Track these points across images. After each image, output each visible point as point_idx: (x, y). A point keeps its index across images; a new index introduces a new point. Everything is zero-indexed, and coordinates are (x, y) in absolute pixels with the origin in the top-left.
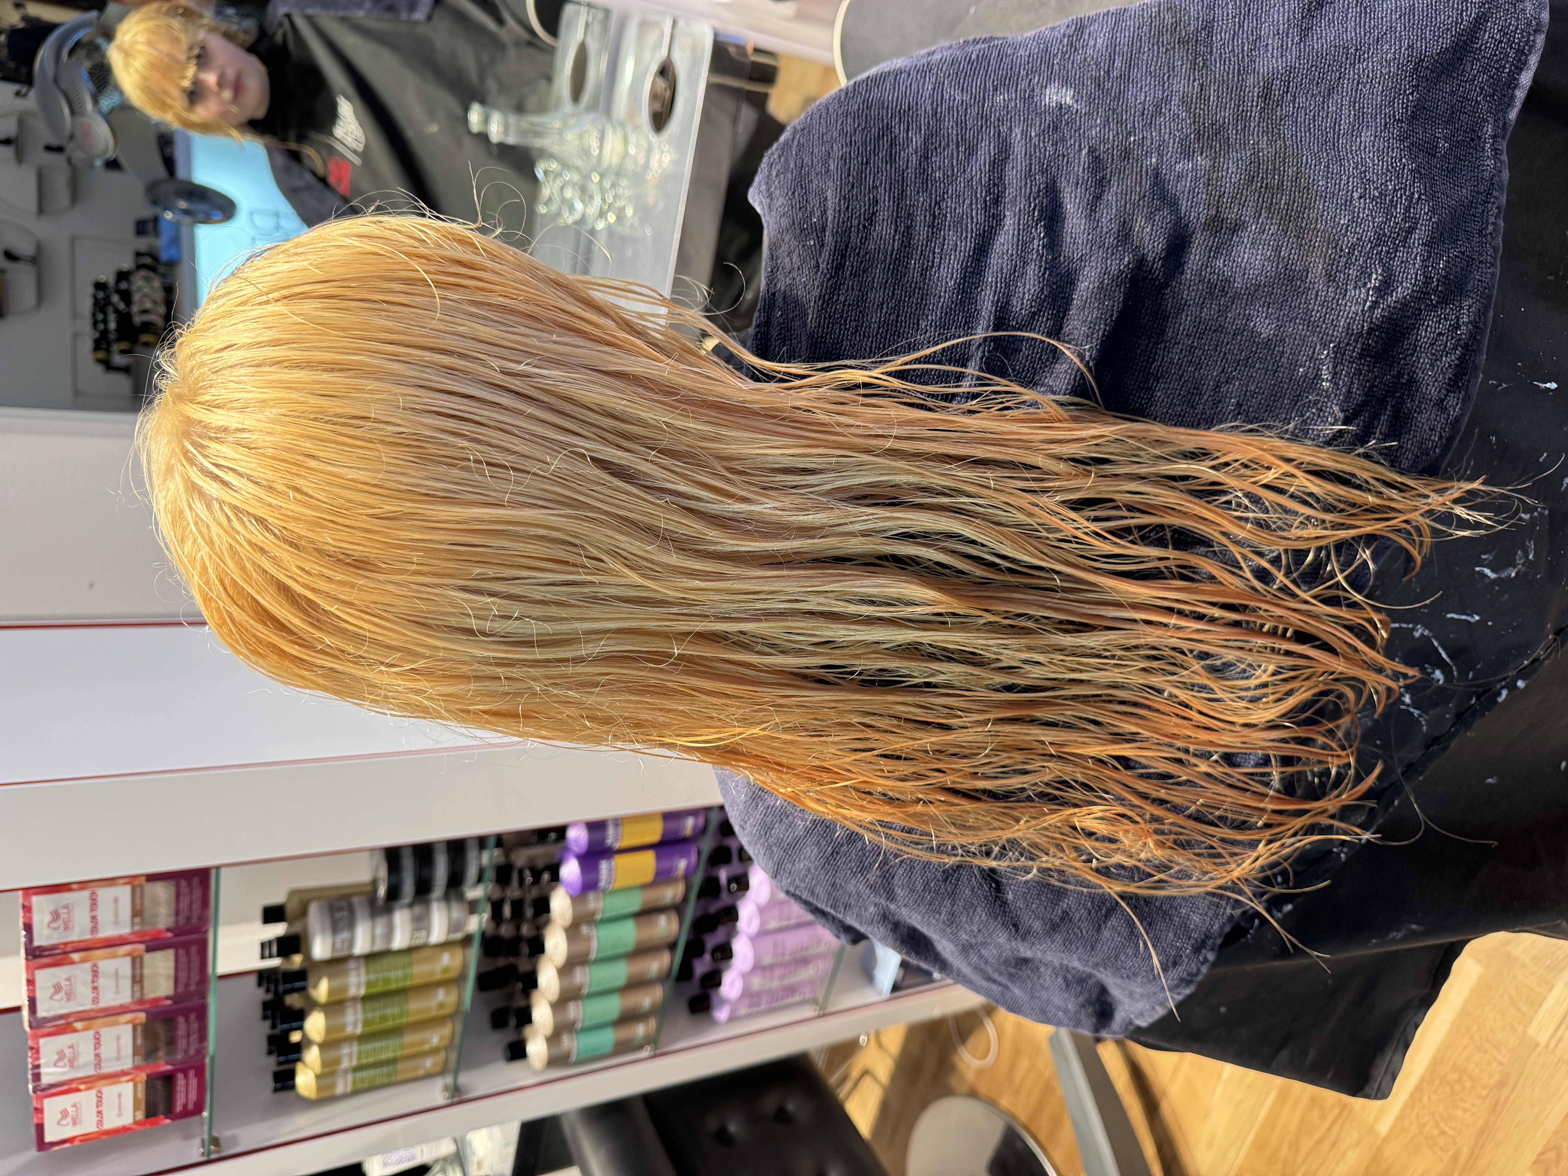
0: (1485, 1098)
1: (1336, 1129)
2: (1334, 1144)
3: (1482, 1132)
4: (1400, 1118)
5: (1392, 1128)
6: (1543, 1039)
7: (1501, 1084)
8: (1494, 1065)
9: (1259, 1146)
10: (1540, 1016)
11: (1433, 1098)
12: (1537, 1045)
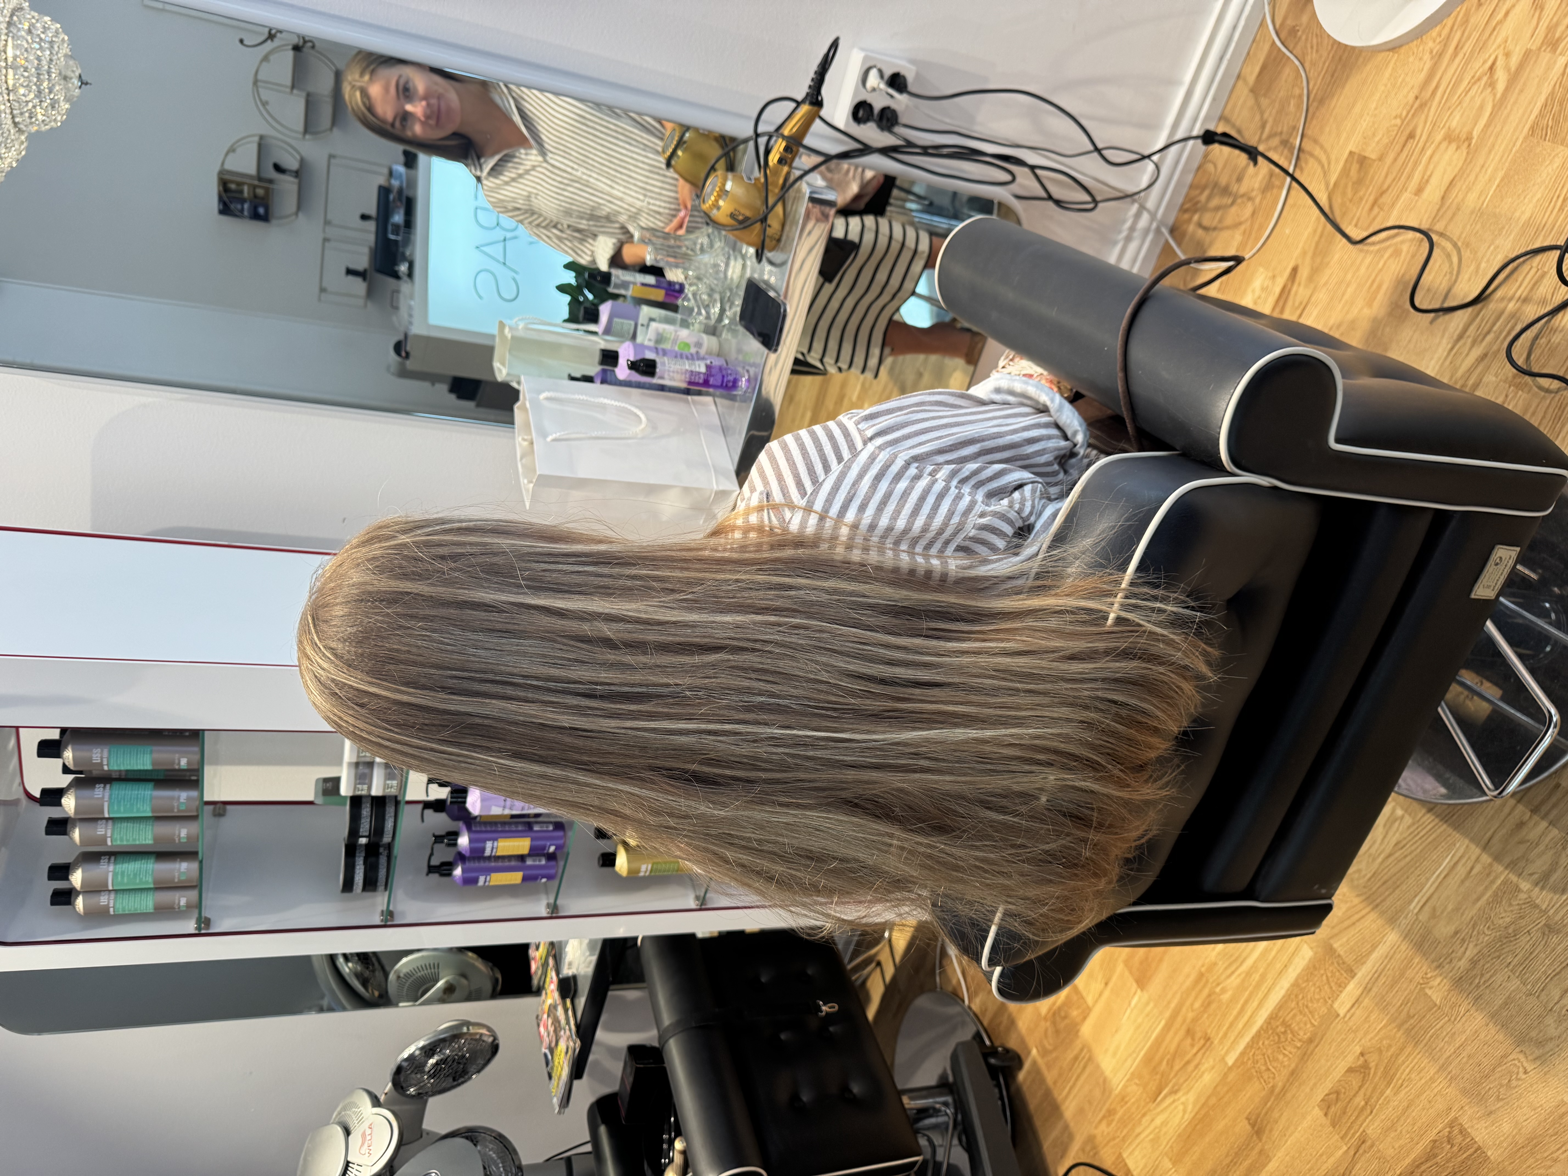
0: (1298, 1048)
1: (1200, 1055)
2: (1197, 1067)
3: (1292, 1073)
4: (1242, 1054)
5: (1237, 1060)
6: (1342, 1012)
7: (1310, 1041)
8: (1309, 1026)
9: (1148, 1059)
10: (1343, 995)
11: (1266, 1042)
12: (1338, 1015)
